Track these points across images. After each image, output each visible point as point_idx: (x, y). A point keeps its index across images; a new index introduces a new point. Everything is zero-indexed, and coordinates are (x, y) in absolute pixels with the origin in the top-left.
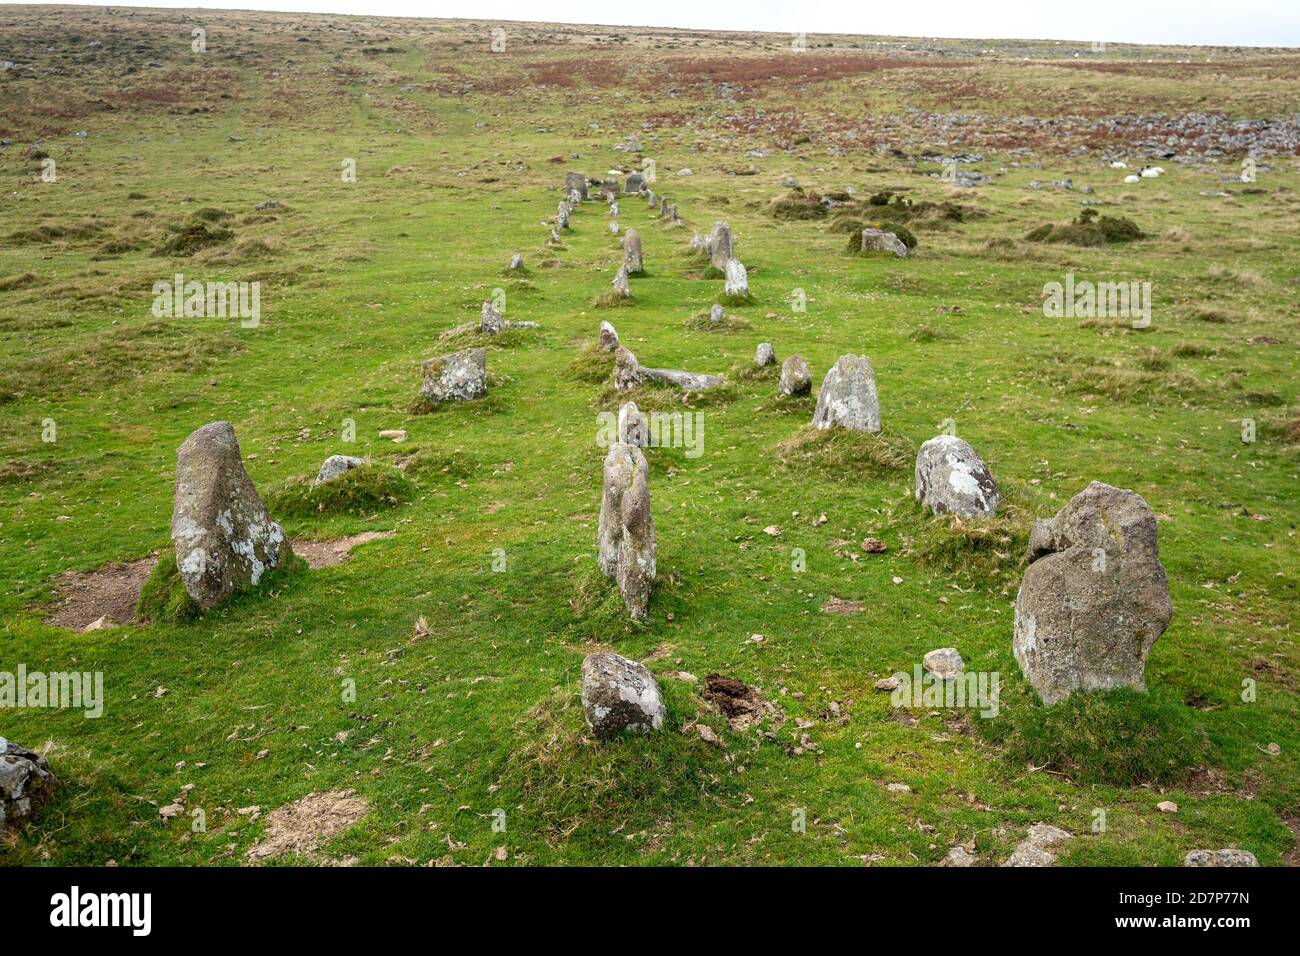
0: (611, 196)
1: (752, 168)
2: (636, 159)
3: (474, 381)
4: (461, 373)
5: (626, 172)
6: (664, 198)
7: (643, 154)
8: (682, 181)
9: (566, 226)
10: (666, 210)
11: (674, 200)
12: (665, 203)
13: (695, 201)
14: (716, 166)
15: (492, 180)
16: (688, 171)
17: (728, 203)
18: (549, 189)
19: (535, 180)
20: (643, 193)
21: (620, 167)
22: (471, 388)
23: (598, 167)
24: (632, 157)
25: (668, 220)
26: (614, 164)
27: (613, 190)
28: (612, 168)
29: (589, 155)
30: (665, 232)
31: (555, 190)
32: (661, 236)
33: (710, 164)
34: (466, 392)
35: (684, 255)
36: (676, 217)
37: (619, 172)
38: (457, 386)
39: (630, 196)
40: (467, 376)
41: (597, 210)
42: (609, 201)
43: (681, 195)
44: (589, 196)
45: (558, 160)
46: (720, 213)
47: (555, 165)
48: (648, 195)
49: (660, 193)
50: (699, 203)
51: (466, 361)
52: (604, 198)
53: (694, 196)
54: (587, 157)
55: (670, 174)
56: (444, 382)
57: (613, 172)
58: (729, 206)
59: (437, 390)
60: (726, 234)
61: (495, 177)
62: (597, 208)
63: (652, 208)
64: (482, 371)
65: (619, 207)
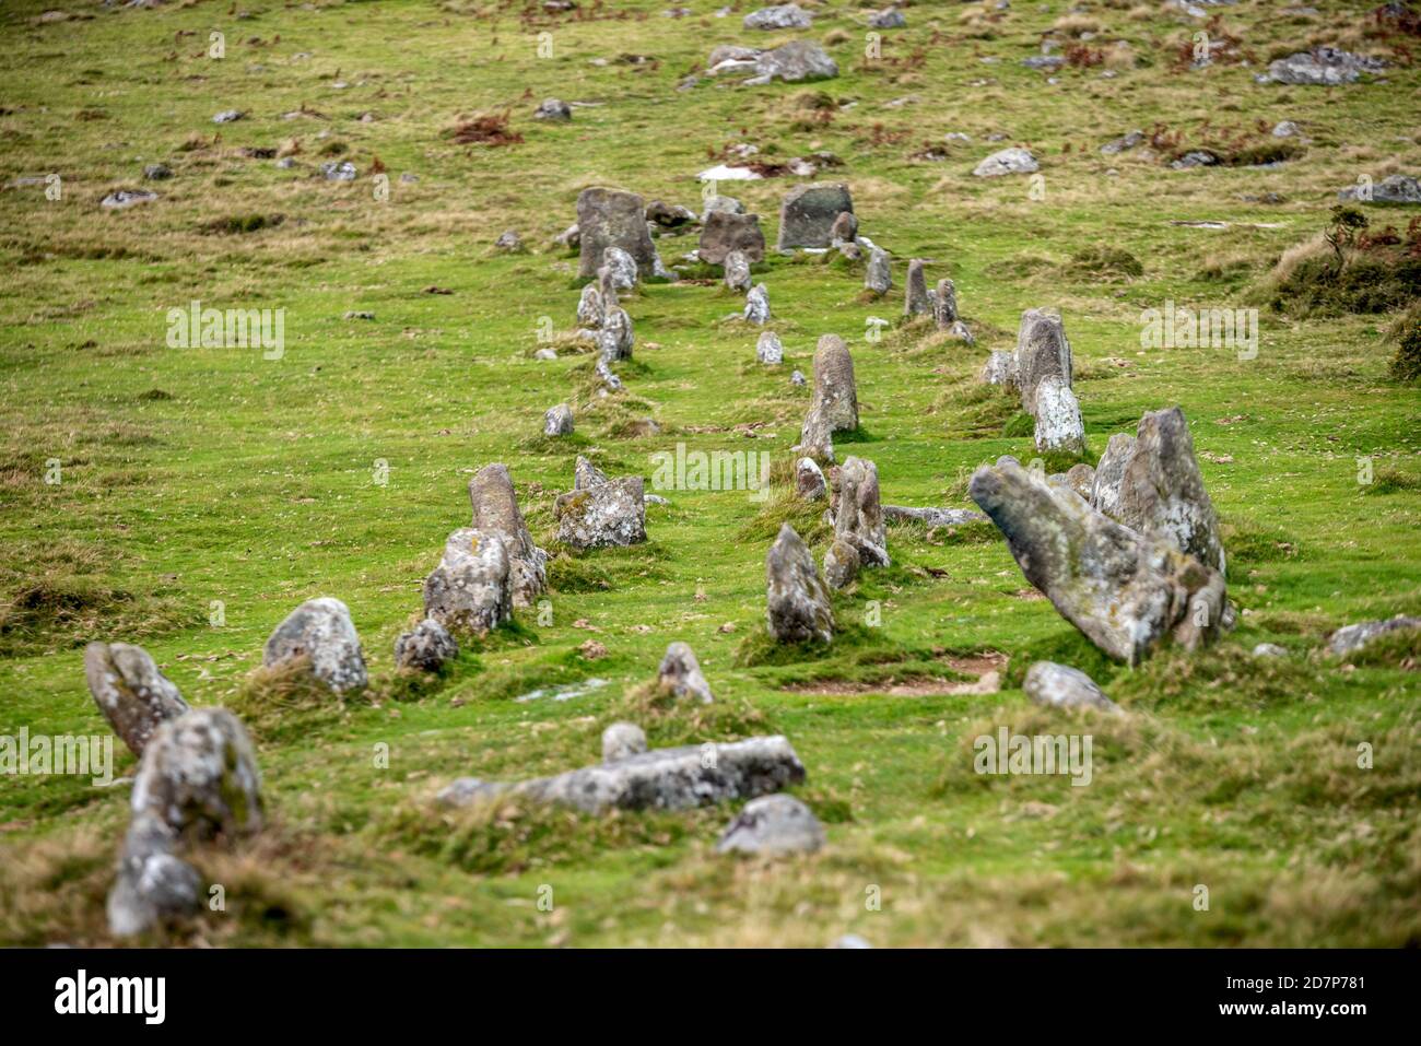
0: (739, 263)
1: (1280, 133)
2: (806, 114)
3: (630, 520)
4: (612, 509)
5: (770, 171)
6: (914, 263)
7: (833, 90)
8: (988, 202)
9: (624, 353)
10: (920, 299)
11: (956, 270)
12: (917, 277)
13: (1025, 268)
14: (1132, 130)
15: (257, 224)
16: (1016, 156)
17: (1137, 271)
18: (502, 249)
19: (427, 219)
20: (846, 249)
21: (748, 150)
22: (626, 531)
23: (653, 155)
24: (791, 104)
25: (928, 328)
26: (718, 140)
27: (743, 244)
28: (714, 157)
29: (610, 101)
30: (916, 359)
31: (522, 250)
32: (906, 369)
33: (1110, 121)
34: (619, 535)
35: (961, 402)
36: (950, 318)
37: (743, 174)
38: (607, 527)
39: (801, 262)
40: (621, 514)
41: (691, 310)
42: (732, 281)
43: (979, 252)
44: (659, 268)
45: (490, 132)
46: (1106, 303)
47: (480, 151)
48: (861, 257)
49: (905, 249)
50: (1038, 275)
51: (619, 494)
52: (714, 272)
53: (1026, 252)
54: (600, 113)
55: (947, 173)
56: (590, 522)
57: (719, 173)
58: (1138, 283)
59: (580, 533)
60: (1052, 337)
61: (269, 211)
62: (695, 302)
63: (876, 297)
64: (640, 506)
65: (770, 298)
